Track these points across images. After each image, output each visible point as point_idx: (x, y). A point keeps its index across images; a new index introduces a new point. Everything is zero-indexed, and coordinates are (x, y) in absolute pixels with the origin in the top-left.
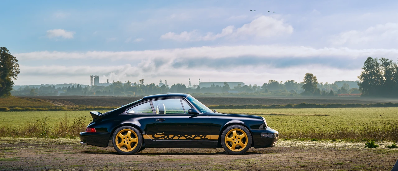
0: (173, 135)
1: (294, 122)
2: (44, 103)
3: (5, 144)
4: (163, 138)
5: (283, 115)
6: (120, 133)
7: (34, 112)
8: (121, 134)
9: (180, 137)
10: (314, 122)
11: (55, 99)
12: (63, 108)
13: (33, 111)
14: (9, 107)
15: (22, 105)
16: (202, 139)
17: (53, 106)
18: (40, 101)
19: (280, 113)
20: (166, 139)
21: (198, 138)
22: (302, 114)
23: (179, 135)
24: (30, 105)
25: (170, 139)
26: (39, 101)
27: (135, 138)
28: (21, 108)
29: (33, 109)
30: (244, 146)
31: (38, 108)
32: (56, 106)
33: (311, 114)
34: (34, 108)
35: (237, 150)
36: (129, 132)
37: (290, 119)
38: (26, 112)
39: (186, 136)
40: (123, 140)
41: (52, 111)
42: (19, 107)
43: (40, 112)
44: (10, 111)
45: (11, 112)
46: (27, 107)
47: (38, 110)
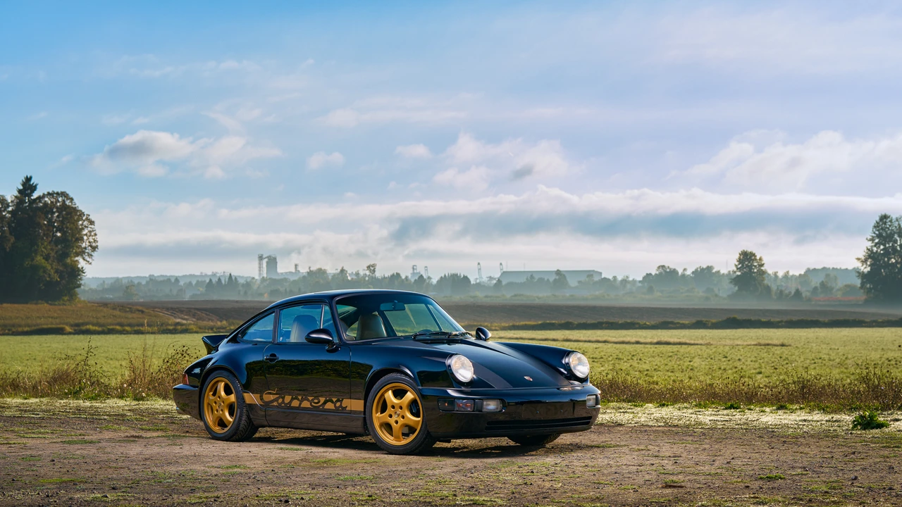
0: (290, 397)
1: (709, 359)
2: (150, 316)
5: (685, 344)
7: (126, 336)
9: (301, 402)
10: (754, 359)
11: (177, 308)
12: (192, 327)
13: (124, 334)
14: (71, 326)
15: (102, 321)
17: (170, 322)
18: (143, 312)
19: (678, 341)
22: (728, 342)
23: (300, 398)
24: (119, 320)
26: (139, 311)
28: (97, 328)
29: (124, 330)
31: (136, 328)
32: (178, 324)
33: (749, 343)
34: (128, 328)
37: (700, 353)
38: (108, 336)
39: (310, 399)
41: (167, 333)
42: (93, 325)
43: (141, 336)
44: (74, 334)
45: (76, 336)
46: (111, 324)
47: (135, 331)
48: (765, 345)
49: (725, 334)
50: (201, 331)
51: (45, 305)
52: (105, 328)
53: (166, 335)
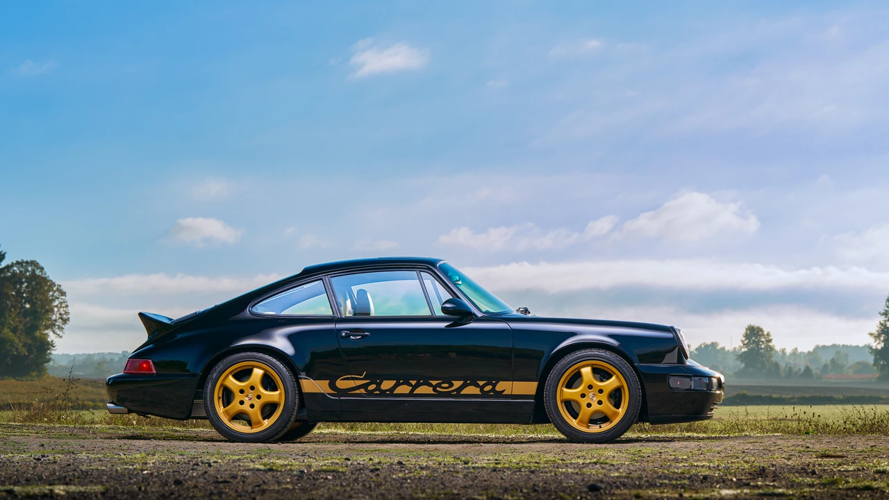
0: (393, 382)
4: (363, 391)
6: (227, 376)
8: (231, 377)
9: (415, 387)
15: (72, 396)
16: (484, 394)
20: (371, 393)
21: (471, 390)
23: (413, 382)
24: (91, 396)
25: (383, 393)
27: (276, 390)
30: (616, 414)
35: (595, 429)
36: (258, 373)
39: (434, 383)
40: (238, 397)
51: (13, 380)
52: (76, 405)
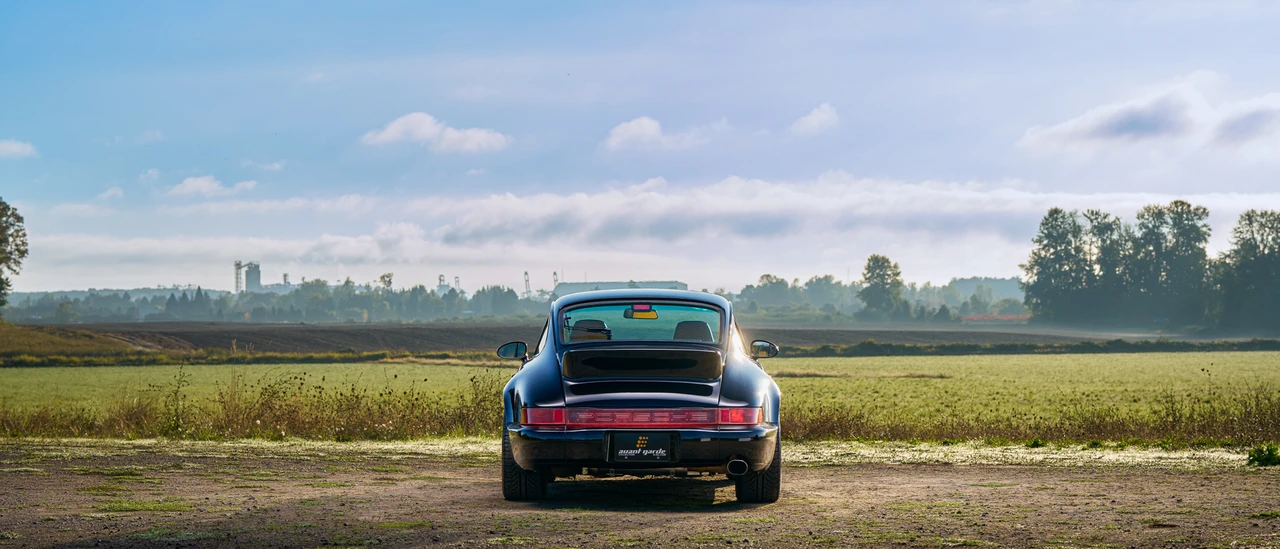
1: (856, 395)
2: (101, 342)
3: (99, 457)
5: (816, 376)
7: (73, 369)
10: (915, 395)
11: (135, 332)
12: (162, 356)
13: (72, 366)
15: (37, 349)
17: (128, 350)
18: (91, 337)
19: (805, 372)
22: (871, 373)
24: (60, 349)
26: (85, 336)
28: (34, 359)
29: (71, 362)
31: (86, 359)
32: (140, 353)
33: (898, 374)
34: (75, 359)
37: (841, 387)
38: (52, 369)
41: (128, 365)
42: (30, 354)
43: (94, 369)
45: (7, 369)
46: (52, 354)
47: (86, 362)
48: (919, 377)
49: (860, 364)
50: (174, 361)
52: (45, 359)
53: (126, 368)
